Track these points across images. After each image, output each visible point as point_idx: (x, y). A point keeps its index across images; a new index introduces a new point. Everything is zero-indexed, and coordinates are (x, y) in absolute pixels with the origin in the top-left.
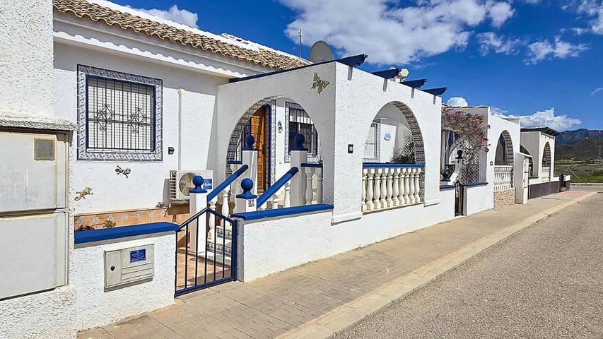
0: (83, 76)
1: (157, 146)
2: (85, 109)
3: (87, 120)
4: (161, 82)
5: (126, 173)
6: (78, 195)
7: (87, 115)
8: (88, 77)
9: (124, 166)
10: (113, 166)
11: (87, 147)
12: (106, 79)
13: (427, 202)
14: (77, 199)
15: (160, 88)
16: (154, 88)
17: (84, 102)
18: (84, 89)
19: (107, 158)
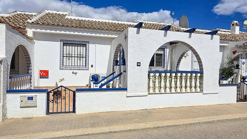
0: (62, 43)
1: (87, 65)
2: (62, 53)
3: (63, 56)
4: (88, 42)
5: (76, 73)
6: (60, 80)
7: (63, 55)
8: (63, 43)
9: (75, 71)
10: (72, 71)
11: (63, 65)
12: (69, 43)
13: (205, 92)
14: (60, 81)
15: (88, 45)
16: (86, 45)
17: (62, 51)
18: (62, 47)
19: (69, 69)
